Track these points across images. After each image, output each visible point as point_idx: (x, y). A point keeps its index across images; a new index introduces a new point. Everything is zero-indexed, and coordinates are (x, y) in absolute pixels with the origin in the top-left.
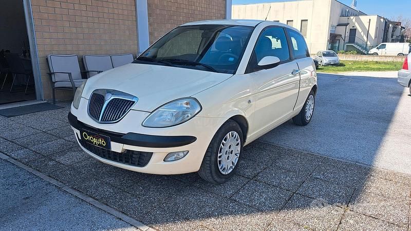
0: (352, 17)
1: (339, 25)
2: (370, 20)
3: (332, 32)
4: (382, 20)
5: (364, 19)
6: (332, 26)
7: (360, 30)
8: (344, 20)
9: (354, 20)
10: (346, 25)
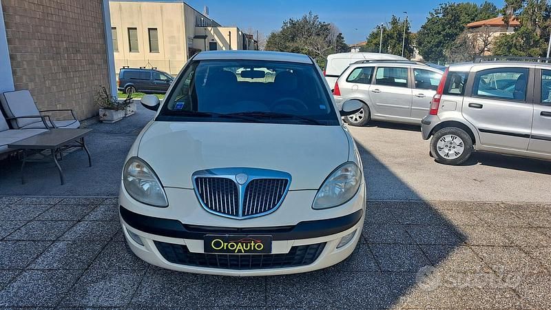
0: (210, 28)
1: (196, 37)
2: (230, 32)
3: (190, 46)
4: (240, 33)
5: (224, 31)
6: (188, 38)
7: (222, 45)
8: (201, 31)
9: (212, 32)
10: (205, 37)
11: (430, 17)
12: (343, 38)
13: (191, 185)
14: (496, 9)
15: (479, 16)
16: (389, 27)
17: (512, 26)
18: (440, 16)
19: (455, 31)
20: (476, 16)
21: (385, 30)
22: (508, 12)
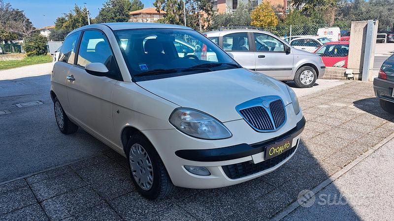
11: (104, 8)
12: (31, 23)
13: (240, 117)
14: (141, 3)
15: (133, 7)
16: (74, 14)
17: (162, 14)
18: (111, 6)
19: (123, 17)
20: (131, 7)
21: (71, 16)
22: (158, 5)
